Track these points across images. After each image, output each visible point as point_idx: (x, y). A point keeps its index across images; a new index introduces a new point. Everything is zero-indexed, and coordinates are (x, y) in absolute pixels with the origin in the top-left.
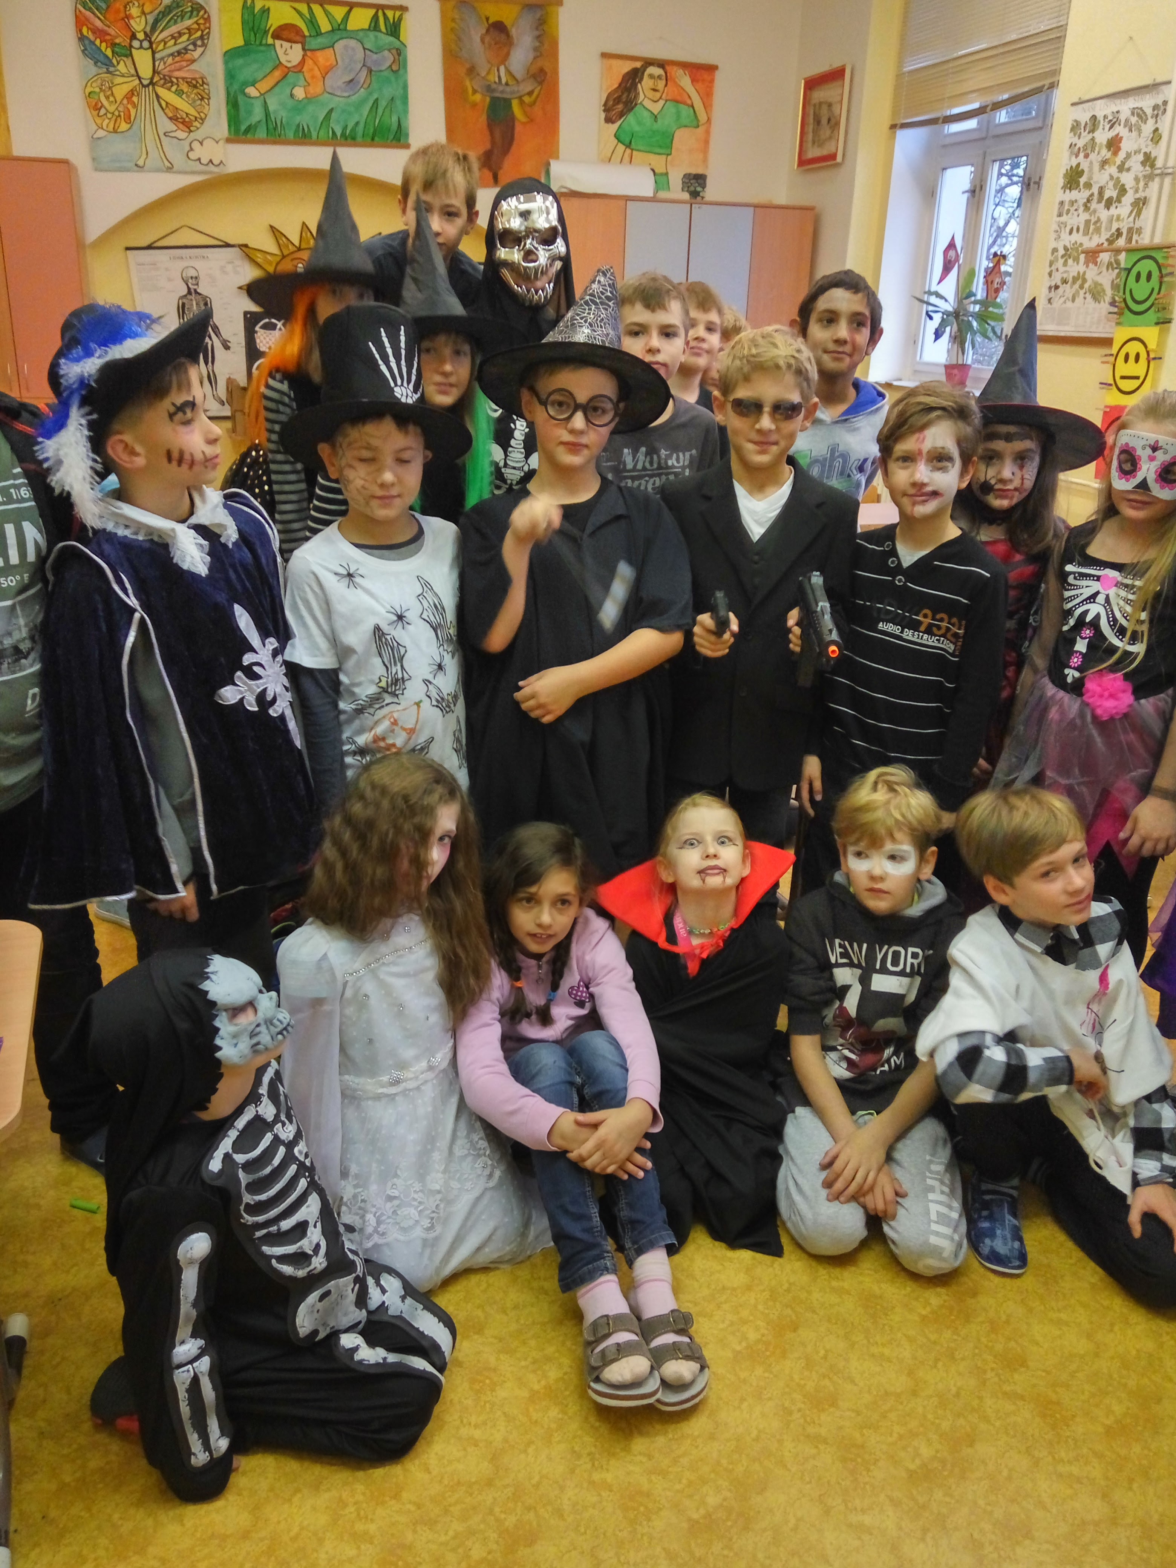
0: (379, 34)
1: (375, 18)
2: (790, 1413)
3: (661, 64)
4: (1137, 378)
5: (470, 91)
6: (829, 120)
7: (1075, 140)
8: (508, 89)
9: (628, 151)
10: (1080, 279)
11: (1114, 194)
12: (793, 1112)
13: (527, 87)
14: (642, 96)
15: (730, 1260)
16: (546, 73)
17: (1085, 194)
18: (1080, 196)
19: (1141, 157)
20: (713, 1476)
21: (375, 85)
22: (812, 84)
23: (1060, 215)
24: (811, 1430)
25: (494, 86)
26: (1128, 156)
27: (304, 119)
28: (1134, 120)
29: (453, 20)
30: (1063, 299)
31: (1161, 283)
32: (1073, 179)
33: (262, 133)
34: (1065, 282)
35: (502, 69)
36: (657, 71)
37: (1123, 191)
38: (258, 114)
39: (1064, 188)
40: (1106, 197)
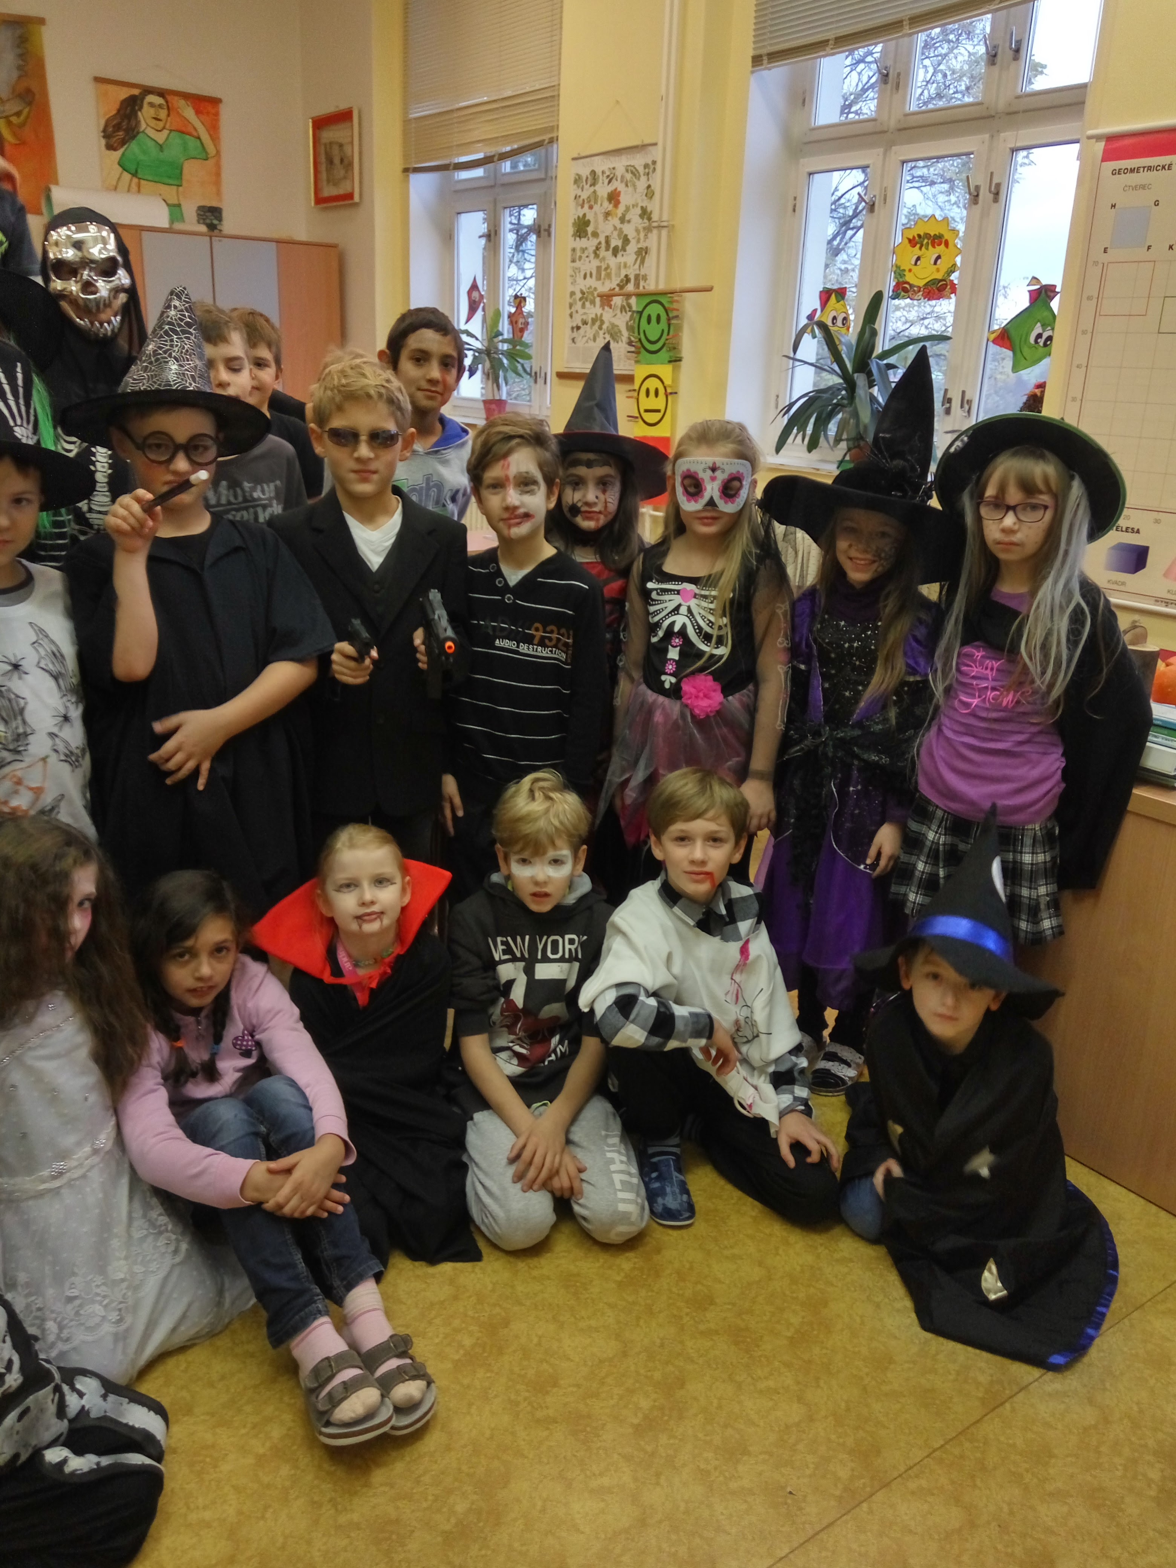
2: (517, 1404)
3: (161, 93)
4: (658, 411)
6: (342, 161)
7: (579, 192)
9: (135, 180)
10: (598, 320)
11: (619, 243)
12: (472, 1119)
13: (14, 107)
14: (143, 126)
15: (433, 1276)
16: (34, 94)
17: (594, 242)
18: (590, 244)
19: (639, 211)
20: (456, 1484)
22: (320, 124)
23: (573, 261)
24: (539, 1414)
26: (627, 209)
28: (629, 176)
30: (585, 339)
31: (669, 325)
32: (581, 228)
34: (585, 323)
36: (158, 100)
37: (626, 241)
39: (574, 235)
40: (612, 245)
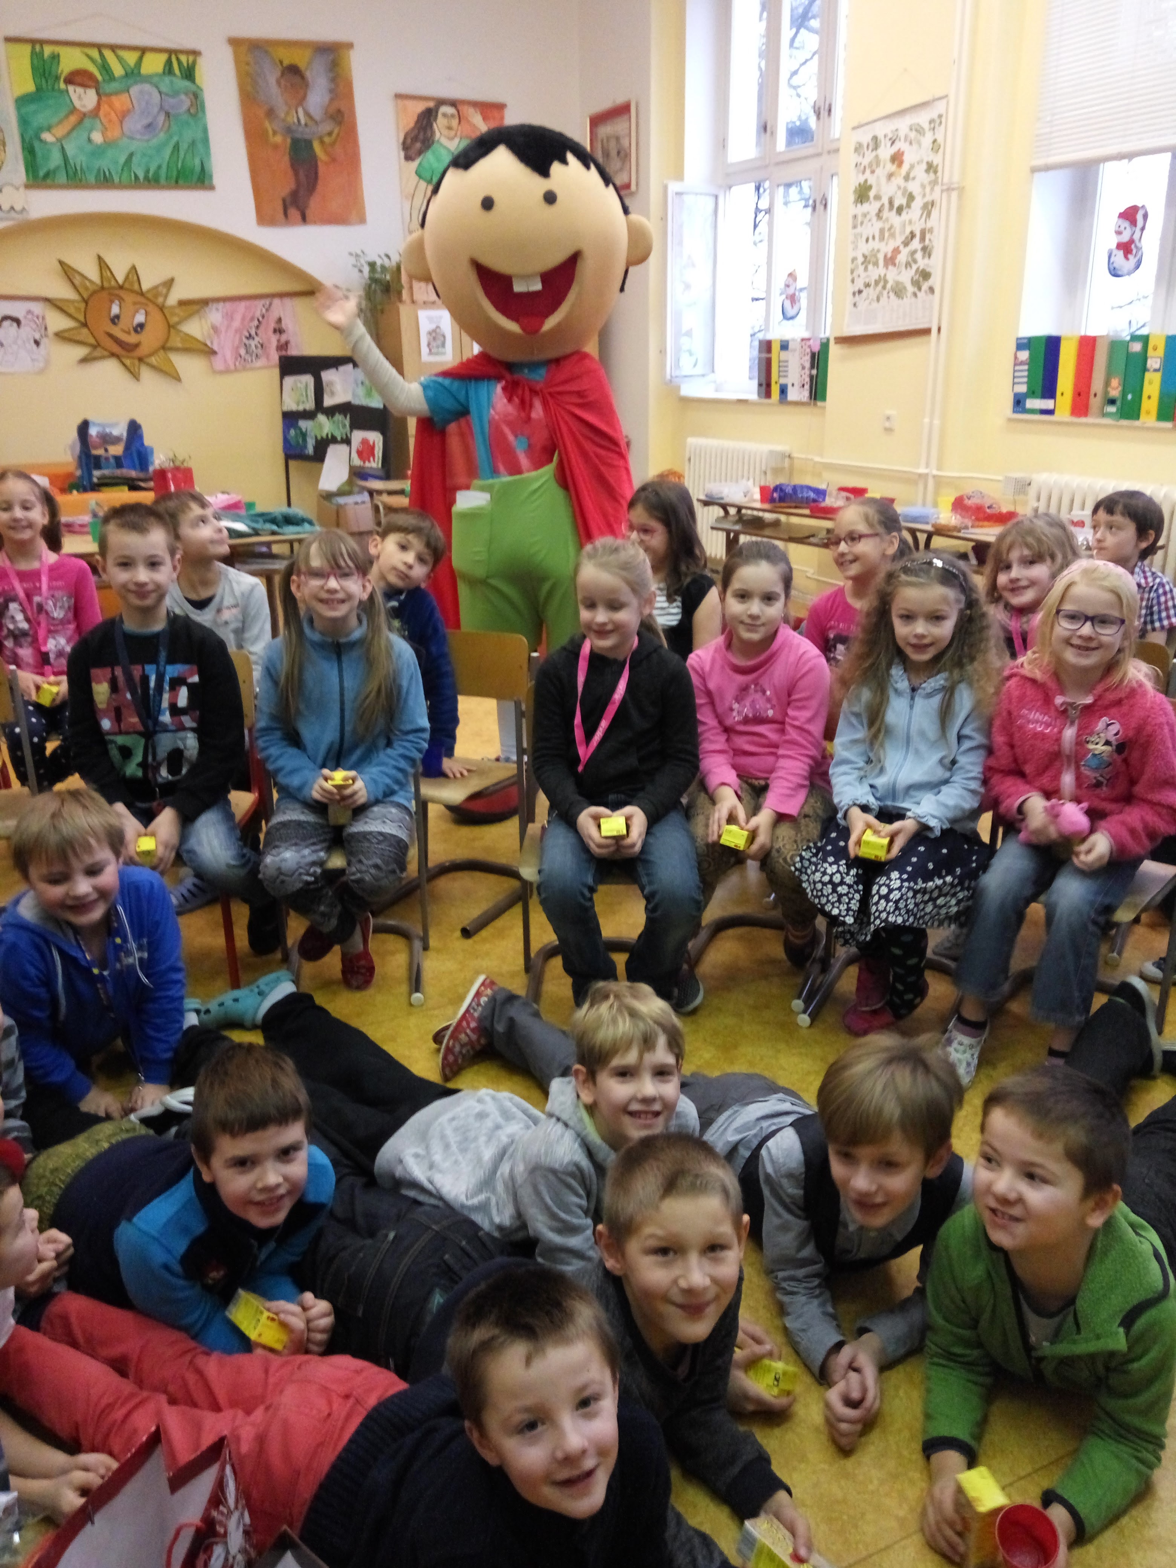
0: (174, 79)
1: (169, 63)
3: (453, 103)
5: (271, 132)
6: (619, 153)
7: (860, 159)
8: (307, 130)
9: (430, 187)
10: (881, 281)
11: (904, 202)
13: (326, 127)
14: (437, 135)
16: (343, 116)
19: (924, 166)
21: (174, 128)
22: (597, 117)
23: (855, 227)
25: (294, 128)
26: (912, 167)
27: (104, 163)
28: (913, 135)
29: (248, 64)
30: (867, 302)
32: (862, 194)
33: (62, 178)
35: (300, 111)
36: (450, 110)
37: (911, 198)
38: (55, 160)
39: (855, 202)
40: (896, 205)
